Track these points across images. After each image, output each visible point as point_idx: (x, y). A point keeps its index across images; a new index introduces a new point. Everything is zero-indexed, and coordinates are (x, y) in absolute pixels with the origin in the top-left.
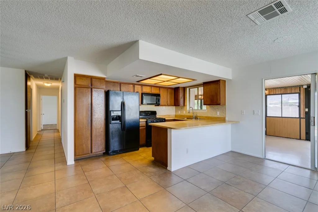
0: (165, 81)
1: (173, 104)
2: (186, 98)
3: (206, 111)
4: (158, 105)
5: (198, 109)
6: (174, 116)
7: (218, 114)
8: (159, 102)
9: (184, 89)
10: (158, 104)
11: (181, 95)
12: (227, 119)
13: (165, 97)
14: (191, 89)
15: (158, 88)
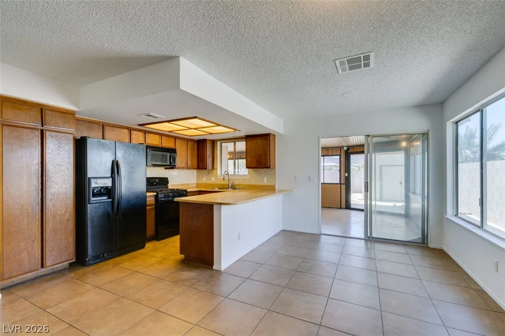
0: (191, 129)
1: (196, 167)
2: (215, 157)
3: (248, 177)
4: (172, 168)
5: (235, 174)
6: (196, 186)
7: (265, 181)
8: (175, 163)
9: (213, 142)
10: (172, 166)
11: (209, 152)
12: (277, 187)
13: (183, 155)
14: (223, 144)
15: (173, 139)
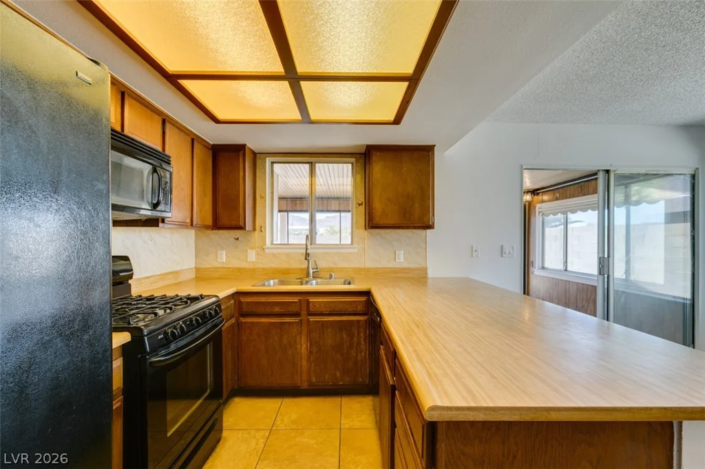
3: (356, 250)
6: (194, 275)
7: (401, 259)
8: (166, 203)
9: (255, 159)
11: (248, 183)
14: (276, 167)
15: (158, 120)
